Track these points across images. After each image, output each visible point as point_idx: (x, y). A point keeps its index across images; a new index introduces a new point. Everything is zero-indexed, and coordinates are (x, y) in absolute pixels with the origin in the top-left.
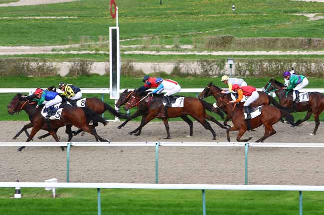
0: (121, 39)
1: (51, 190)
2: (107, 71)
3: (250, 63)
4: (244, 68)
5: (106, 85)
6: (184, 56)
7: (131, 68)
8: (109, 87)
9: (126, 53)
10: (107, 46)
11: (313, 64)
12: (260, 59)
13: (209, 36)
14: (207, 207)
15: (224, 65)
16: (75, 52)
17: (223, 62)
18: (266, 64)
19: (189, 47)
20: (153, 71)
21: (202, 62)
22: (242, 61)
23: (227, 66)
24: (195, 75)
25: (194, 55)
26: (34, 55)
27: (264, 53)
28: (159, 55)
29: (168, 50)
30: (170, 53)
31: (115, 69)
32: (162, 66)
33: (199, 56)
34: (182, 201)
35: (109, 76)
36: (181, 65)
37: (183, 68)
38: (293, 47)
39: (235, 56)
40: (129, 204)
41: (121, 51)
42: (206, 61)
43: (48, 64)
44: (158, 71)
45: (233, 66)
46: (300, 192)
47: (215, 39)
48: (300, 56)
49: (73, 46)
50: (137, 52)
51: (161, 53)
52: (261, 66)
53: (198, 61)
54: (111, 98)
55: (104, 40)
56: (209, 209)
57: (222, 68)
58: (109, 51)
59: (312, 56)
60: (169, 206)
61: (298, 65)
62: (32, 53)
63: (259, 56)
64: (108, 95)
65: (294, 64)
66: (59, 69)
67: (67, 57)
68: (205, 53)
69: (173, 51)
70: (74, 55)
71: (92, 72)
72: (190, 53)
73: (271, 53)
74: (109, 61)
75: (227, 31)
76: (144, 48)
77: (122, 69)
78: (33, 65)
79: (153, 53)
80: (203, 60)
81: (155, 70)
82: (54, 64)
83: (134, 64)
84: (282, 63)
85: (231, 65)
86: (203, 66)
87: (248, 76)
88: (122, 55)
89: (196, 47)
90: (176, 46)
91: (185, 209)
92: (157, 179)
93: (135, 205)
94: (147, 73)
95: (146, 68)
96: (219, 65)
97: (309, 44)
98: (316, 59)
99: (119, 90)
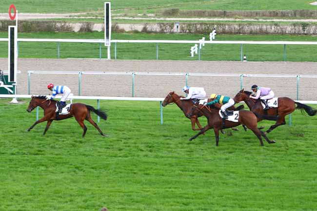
0: (111, 9)
1: (70, 101)
2: (103, 29)
3: (190, 25)
4: (186, 28)
5: (102, 37)
6: (149, 20)
7: (117, 28)
8: (104, 39)
9: (115, 18)
10: (103, 14)
11: (227, 26)
12: (195, 22)
13: (165, 9)
15: (173, 26)
16: (84, 18)
17: (173, 24)
18: (198, 26)
19: (153, 15)
20: (130, 30)
21: (160, 24)
22: (184, 24)
23: (175, 27)
24: (156, 32)
25: (155, 20)
26: (59, 19)
27: (197, 19)
28: (134, 20)
29: (140, 17)
30: (141, 19)
31: (108, 28)
32: (136, 27)
33: (158, 20)
34: (148, 108)
35: (104, 32)
36: (148, 26)
37: (149, 28)
38: (215, 16)
39: (180, 21)
40: (116, 110)
41: (112, 17)
42: (163, 24)
43: (67, 24)
44: (133, 30)
45: (179, 27)
47: (168, 10)
48: (219, 21)
49: (82, 13)
50: (121, 18)
51: (136, 19)
52: (196, 27)
53: (158, 24)
54: (105, 45)
55: (101, 10)
56: (164, 113)
57: (172, 28)
58: (104, 17)
59: (226, 21)
60: (141, 110)
61: (218, 27)
62: (58, 17)
63: (195, 21)
64: (104, 43)
65: (215, 26)
66: (74, 28)
67: (79, 20)
68: (162, 19)
69: (142, 17)
70: (83, 19)
71: (94, 30)
72: (153, 19)
73: (202, 19)
74: (104, 23)
75: (175, 5)
76: (125, 15)
77: (112, 28)
78: (59, 25)
79: (131, 18)
80: (161, 24)
81: (132, 29)
82: (71, 24)
83: (119, 25)
84: (208, 25)
85: (177, 26)
86: (161, 27)
87: (187, 33)
88: (112, 20)
89: (156, 15)
90: (145, 15)
91: (150, 113)
92: (133, 95)
93: (120, 110)
94: (127, 31)
95: (127, 27)
96: (170, 26)
97: (224, 14)
98: (228, 23)
99: (110, 41)
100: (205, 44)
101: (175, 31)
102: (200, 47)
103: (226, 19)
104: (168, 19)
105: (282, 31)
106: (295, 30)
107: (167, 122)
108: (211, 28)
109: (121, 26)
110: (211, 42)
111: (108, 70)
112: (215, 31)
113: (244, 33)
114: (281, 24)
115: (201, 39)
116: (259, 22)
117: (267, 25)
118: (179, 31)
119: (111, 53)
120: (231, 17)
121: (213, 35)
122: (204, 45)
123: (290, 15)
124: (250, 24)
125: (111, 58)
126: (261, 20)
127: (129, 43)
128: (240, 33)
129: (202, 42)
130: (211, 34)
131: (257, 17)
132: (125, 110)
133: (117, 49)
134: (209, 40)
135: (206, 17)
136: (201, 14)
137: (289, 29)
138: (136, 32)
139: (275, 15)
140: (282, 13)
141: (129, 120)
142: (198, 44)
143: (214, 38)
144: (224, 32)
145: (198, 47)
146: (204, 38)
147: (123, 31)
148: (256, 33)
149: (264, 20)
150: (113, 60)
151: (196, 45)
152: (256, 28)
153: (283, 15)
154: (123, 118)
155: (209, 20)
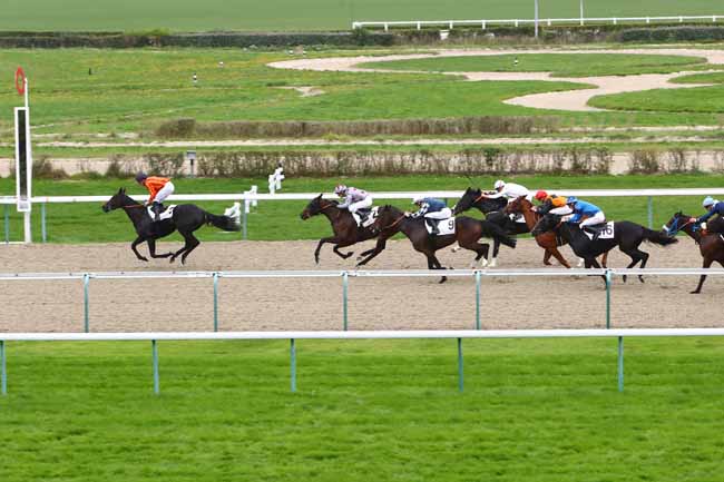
0: (31, 124)
2: (13, 171)
3: (220, 157)
5: (11, 192)
6: (125, 148)
7: (48, 167)
8: (15, 194)
9: (40, 145)
10: (12, 135)
11: (308, 158)
12: (235, 151)
13: (161, 119)
14: (159, 365)
15: (183, 161)
17: (181, 156)
19: (133, 135)
20: (80, 172)
21: (150, 156)
22: (207, 155)
23: (187, 162)
25: (139, 147)
27: (239, 143)
28: (89, 148)
29: (102, 141)
30: (104, 144)
31: (23, 168)
32: (92, 164)
33: (146, 148)
34: (123, 357)
35: (14, 178)
36: (120, 163)
37: (124, 167)
38: (280, 134)
39: (197, 148)
40: (47, 363)
41: (32, 142)
42: (157, 156)
44: (86, 171)
45: (196, 162)
46: (292, 340)
47: (169, 124)
48: (290, 146)
50: (57, 144)
51: (91, 145)
52: (236, 161)
53: (145, 156)
54: (19, 210)
55: (7, 126)
56: (162, 368)
57: (179, 165)
58: (14, 142)
59: (307, 147)
60: (106, 364)
61: (288, 161)
63: (232, 147)
64: (15, 205)
65: (283, 158)
68: (154, 144)
69: (108, 141)
72: (133, 144)
73: (249, 143)
74: (14, 157)
75: (186, 111)
76: (66, 138)
77: (35, 168)
79: (80, 144)
80: (153, 156)
81: (82, 169)
83: (51, 160)
84: (265, 158)
85: (192, 161)
86: (152, 163)
87: (216, 176)
88: (34, 148)
89: (141, 136)
90: (113, 135)
91: (127, 369)
92: (86, 327)
93: (56, 365)
94: (71, 174)
95: (70, 166)
96: (174, 161)
97: (303, 130)
98: (313, 151)
99: (30, 199)
100: (258, 201)
101: (188, 171)
102: (247, 210)
103: (307, 142)
104: (169, 144)
105: (440, 167)
106: (470, 163)
107: (170, 391)
108: (271, 163)
109: (57, 164)
110: (272, 196)
111: (25, 270)
112: (281, 169)
113: (350, 174)
114: (436, 150)
115: (249, 189)
116: (384, 147)
117: (403, 154)
118: (196, 172)
119: (32, 229)
120: (319, 136)
121: (276, 179)
122: (255, 204)
123: (457, 129)
124: (364, 151)
125: (34, 239)
126: (388, 142)
127: (75, 203)
128: (340, 174)
129: (252, 196)
130: (271, 177)
131: (379, 136)
132: (68, 365)
133: (47, 218)
134: (268, 191)
135: (261, 137)
136: (248, 131)
137: (454, 162)
138: (94, 176)
139: (423, 129)
140: (438, 124)
141: (78, 386)
142: (242, 202)
143: (279, 187)
144: (303, 173)
145: (242, 209)
146: (254, 188)
147: (61, 175)
148: (378, 173)
149: (397, 143)
150: (38, 245)
151: (237, 205)
152: (378, 161)
153: (442, 130)
154: (64, 382)
155: (267, 144)
